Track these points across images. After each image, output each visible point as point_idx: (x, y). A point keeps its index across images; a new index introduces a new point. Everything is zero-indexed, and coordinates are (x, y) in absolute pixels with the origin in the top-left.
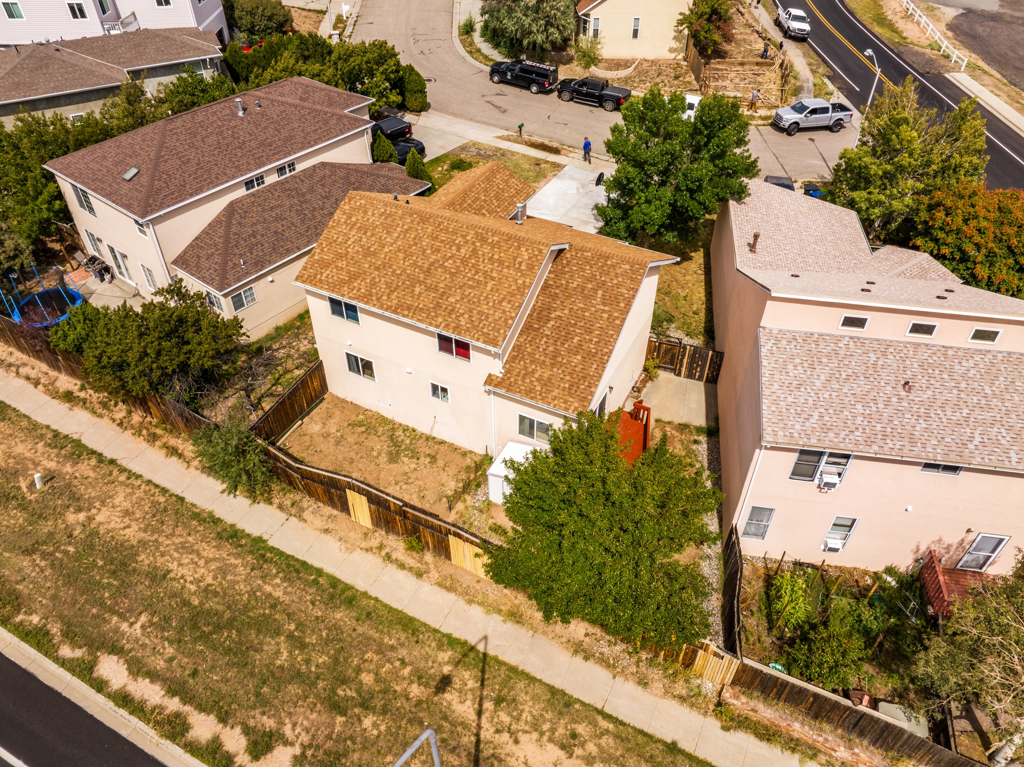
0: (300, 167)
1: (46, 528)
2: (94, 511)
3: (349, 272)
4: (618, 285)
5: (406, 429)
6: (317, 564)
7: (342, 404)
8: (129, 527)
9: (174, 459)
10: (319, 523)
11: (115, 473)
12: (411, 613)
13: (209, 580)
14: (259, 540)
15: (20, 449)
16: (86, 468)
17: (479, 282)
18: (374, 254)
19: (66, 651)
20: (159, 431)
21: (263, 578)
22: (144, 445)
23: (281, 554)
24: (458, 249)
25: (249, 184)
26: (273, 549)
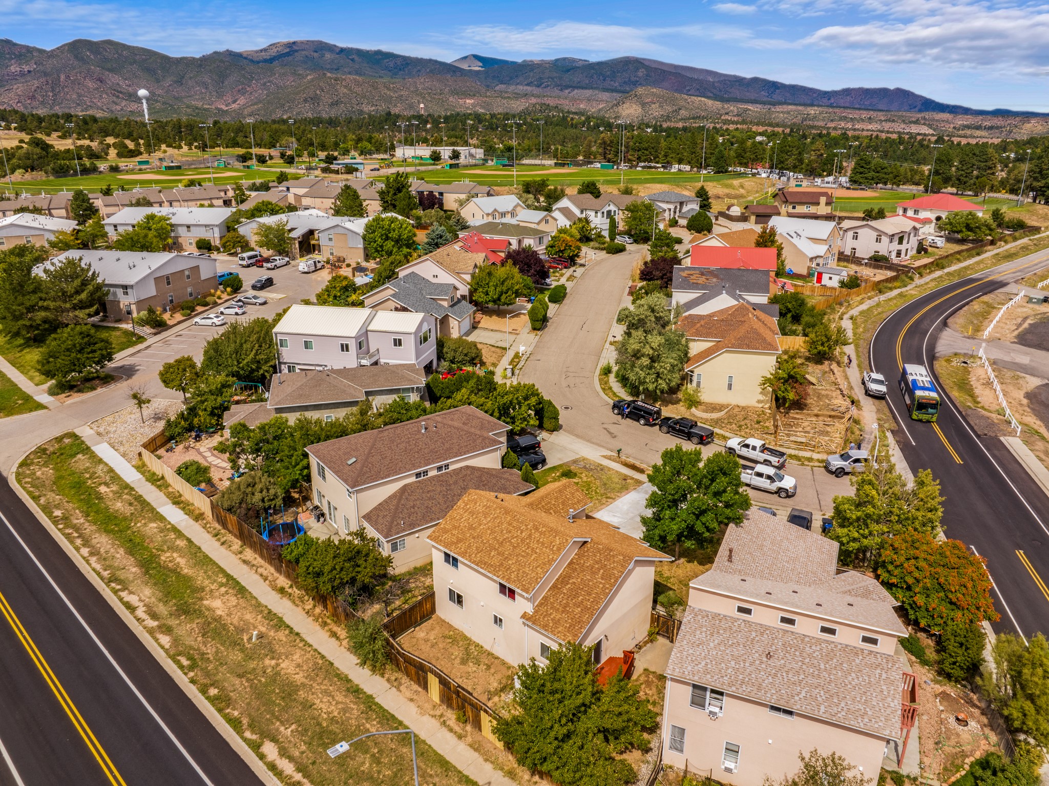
0: (451, 468)
1: (252, 665)
2: (280, 661)
3: (458, 537)
4: (613, 568)
5: (477, 645)
6: (400, 718)
7: (442, 622)
8: (298, 674)
9: (334, 639)
10: (408, 694)
11: (298, 641)
12: (448, 759)
13: (336, 714)
14: (370, 697)
15: (248, 617)
16: (282, 635)
17: (528, 554)
18: (474, 529)
19: (248, 734)
20: (329, 621)
21: (367, 719)
22: (318, 628)
23: (381, 707)
24: (521, 533)
25: (418, 475)
26: (377, 704)
